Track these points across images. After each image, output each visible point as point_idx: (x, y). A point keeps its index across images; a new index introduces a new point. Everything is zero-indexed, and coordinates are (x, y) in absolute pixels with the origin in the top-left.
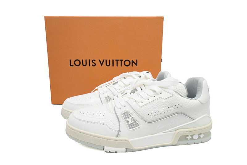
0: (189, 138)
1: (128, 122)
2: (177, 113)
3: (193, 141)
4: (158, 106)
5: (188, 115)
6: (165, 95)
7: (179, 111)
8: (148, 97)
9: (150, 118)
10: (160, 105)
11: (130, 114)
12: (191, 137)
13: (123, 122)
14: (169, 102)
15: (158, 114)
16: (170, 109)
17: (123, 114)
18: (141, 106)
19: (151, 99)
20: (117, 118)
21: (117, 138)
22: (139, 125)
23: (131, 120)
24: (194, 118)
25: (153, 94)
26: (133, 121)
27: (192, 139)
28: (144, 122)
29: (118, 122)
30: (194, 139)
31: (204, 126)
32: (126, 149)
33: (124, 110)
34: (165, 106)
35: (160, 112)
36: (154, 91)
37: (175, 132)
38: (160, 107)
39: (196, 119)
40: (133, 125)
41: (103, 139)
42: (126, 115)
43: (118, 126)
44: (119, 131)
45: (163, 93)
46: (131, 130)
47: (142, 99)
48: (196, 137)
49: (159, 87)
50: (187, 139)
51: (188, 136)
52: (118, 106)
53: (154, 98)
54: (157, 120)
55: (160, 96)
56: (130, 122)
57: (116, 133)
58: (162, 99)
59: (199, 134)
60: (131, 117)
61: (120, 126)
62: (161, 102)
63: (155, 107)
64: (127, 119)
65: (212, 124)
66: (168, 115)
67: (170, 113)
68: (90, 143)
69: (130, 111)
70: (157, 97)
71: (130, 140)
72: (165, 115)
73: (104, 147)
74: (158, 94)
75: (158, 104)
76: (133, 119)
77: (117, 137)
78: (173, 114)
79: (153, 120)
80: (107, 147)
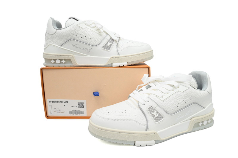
0: (200, 124)
1: (153, 115)
2: (192, 104)
3: (203, 127)
4: (178, 99)
5: (200, 104)
6: (182, 88)
7: (194, 102)
8: (167, 91)
9: (172, 110)
10: (180, 98)
11: (154, 109)
12: (202, 123)
13: (149, 117)
14: (186, 95)
15: (178, 106)
16: (187, 100)
17: (148, 109)
18: (162, 100)
19: (171, 93)
20: (143, 114)
21: (147, 132)
22: (163, 118)
23: (156, 114)
24: (204, 107)
25: (171, 88)
26: (158, 115)
27: (203, 125)
28: (167, 114)
29: (144, 117)
30: (204, 125)
31: (209, 114)
32: (155, 141)
33: (148, 105)
34: (183, 98)
35: (179, 104)
36: (172, 86)
37: (190, 120)
38: (179, 99)
39: (205, 107)
40: (158, 118)
41: (134, 134)
42: (151, 109)
43: (146, 121)
44: (147, 125)
45: (181, 87)
46: (157, 123)
47: (163, 94)
48: (205, 123)
49: (177, 82)
50: (199, 126)
51: (199, 123)
52: (142, 102)
53: (173, 92)
54: (178, 111)
55: (178, 89)
56: (156, 116)
57: (145, 127)
58: (180, 92)
59: (207, 120)
60: (156, 111)
61: (147, 120)
62: (179, 95)
63: (175, 99)
64: (153, 113)
65: (214, 112)
66: (186, 106)
67: (188, 104)
68: (121, 140)
69: (154, 106)
70: (175, 91)
71: (158, 132)
72: (184, 106)
73: (135, 142)
74: (175, 88)
75: (177, 97)
76: (157, 112)
77: (146, 130)
78: (190, 105)
79: (174, 111)
80: (138, 142)
